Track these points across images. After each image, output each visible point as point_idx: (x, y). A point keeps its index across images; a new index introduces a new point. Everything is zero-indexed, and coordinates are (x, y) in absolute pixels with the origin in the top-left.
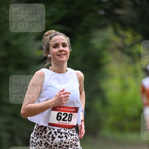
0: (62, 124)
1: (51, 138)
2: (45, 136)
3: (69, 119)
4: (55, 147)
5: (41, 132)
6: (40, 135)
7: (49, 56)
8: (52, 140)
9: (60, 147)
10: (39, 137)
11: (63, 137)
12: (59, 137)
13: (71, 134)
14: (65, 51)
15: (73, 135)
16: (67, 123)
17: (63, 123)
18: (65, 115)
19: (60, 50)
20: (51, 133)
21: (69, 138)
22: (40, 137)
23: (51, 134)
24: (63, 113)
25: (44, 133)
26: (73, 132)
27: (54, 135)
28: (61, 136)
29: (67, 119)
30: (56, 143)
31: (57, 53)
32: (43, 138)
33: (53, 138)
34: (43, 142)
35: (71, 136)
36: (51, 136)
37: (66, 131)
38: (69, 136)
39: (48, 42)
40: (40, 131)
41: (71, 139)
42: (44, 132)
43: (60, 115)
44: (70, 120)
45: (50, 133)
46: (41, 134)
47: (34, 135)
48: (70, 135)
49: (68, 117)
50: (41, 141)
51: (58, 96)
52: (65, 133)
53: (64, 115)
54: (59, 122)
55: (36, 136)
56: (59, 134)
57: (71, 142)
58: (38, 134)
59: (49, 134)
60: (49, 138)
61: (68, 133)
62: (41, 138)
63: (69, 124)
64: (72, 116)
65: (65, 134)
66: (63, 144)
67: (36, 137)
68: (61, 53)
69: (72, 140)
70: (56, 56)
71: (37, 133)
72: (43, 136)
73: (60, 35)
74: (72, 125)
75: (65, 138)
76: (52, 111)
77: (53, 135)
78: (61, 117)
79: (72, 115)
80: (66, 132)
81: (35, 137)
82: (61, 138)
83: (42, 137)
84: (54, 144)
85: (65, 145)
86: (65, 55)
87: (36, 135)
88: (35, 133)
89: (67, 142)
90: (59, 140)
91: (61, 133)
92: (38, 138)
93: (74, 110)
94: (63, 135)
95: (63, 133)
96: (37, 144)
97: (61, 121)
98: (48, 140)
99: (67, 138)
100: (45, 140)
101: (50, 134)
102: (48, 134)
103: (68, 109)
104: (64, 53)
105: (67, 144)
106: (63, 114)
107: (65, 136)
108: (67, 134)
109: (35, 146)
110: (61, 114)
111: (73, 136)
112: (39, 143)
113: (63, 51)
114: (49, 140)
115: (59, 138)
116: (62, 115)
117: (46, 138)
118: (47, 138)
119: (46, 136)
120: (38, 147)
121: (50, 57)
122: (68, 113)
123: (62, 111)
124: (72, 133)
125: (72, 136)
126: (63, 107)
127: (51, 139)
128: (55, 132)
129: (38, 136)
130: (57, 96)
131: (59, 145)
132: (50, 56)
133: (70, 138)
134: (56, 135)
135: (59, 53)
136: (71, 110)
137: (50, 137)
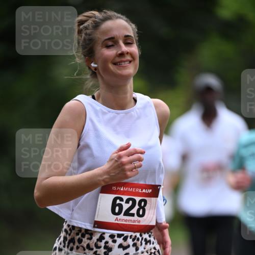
0: (125, 223)
1: (102, 248)
2: (88, 246)
3: (138, 211)
5: (80, 236)
6: (77, 244)
7: (93, 65)
8: (106, 254)
10: (75, 247)
11: (129, 246)
12: (120, 246)
13: (146, 239)
14: (131, 55)
15: (150, 242)
16: (134, 220)
17: (126, 221)
18: (131, 202)
19: (120, 52)
20: (104, 238)
21: (141, 249)
22: (78, 248)
23: (104, 241)
24: (125, 198)
25: (88, 239)
26: (150, 236)
27: (111, 243)
28: (125, 244)
29: (134, 211)
31: (114, 59)
32: (84, 250)
33: (109, 249)
35: (146, 244)
36: (102, 244)
38: (141, 245)
39: (90, 35)
40: (77, 234)
41: (146, 250)
42: (87, 236)
43: (118, 201)
44: (141, 213)
45: (102, 238)
46: (80, 241)
47: (63, 244)
48: (144, 243)
49: (137, 207)
51: (116, 161)
52: (133, 237)
53: (127, 202)
54: (117, 219)
55: (67, 244)
56: (120, 241)
58: (72, 241)
59: (98, 240)
60: (98, 250)
61: (140, 238)
62: (79, 250)
63: (139, 222)
64: (145, 204)
65: (133, 240)
67: (68, 247)
68: (123, 59)
69: (147, 253)
70: (111, 67)
71: (69, 238)
72: (85, 245)
73: (118, 18)
74: (147, 224)
75: (134, 248)
76: (101, 195)
77: (107, 242)
78: (121, 206)
79: (145, 202)
80: (136, 236)
81: (64, 247)
82: (125, 248)
83: (83, 247)
86: (130, 62)
87: (67, 242)
88: (65, 238)
90: (122, 252)
91: (125, 239)
92: (71, 249)
93: (150, 191)
94: (130, 241)
95: (129, 238)
97: (121, 216)
98: (95, 253)
99: (137, 249)
100: (91, 253)
101: (101, 241)
102: (95, 241)
103: (137, 190)
104: (129, 58)
106: (125, 200)
107: (135, 245)
108: (138, 239)
110: (121, 200)
111: (150, 244)
113: (128, 53)
114: (98, 253)
115: (121, 249)
116: (123, 203)
117: (92, 249)
118: (95, 249)
119: (93, 245)
121: (96, 69)
122: (138, 199)
123: (124, 193)
124: (148, 239)
125: (148, 244)
126: (125, 185)
127: (102, 251)
128: (112, 236)
129: (71, 245)
130: (113, 161)
132: (96, 65)
133: (144, 249)
134: (114, 241)
135: (118, 60)
136: (144, 191)
137: (100, 247)
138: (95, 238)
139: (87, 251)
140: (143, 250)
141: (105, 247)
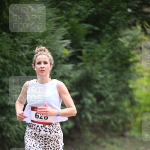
4: (41, 138)
6: (31, 127)
8: (39, 132)
9: (45, 139)
12: (44, 130)
15: (57, 133)
19: (41, 67)
26: (57, 130)
27: (41, 129)
28: (46, 130)
29: (43, 118)
30: (42, 135)
33: (40, 131)
34: (33, 132)
36: (38, 128)
37: (50, 127)
44: (46, 118)
45: (38, 126)
48: (54, 132)
50: (32, 131)
57: (54, 138)
61: (52, 130)
66: (47, 137)
78: (38, 116)
82: (46, 132)
84: (41, 135)
85: (49, 138)
89: (51, 136)
91: (46, 128)
92: (30, 129)
94: (48, 130)
96: (29, 133)
97: (39, 119)
98: (36, 131)
99: (51, 133)
100: (35, 131)
105: (51, 138)
107: (50, 132)
108: (51, 130)
109: (27, 134)
112: (30, 132)
113: (43, 68)
115: (44, 132)
118: (36, 130)
119: (35, 128)
120: (30, 135)
127: (38, 130)
128: (41, 126)
131: (44, 137)
134: (42, 128)
135: (41, 69)
138: (36, 126)
139: (34, 130)
140: (53, 134)
141: (39, 130)
